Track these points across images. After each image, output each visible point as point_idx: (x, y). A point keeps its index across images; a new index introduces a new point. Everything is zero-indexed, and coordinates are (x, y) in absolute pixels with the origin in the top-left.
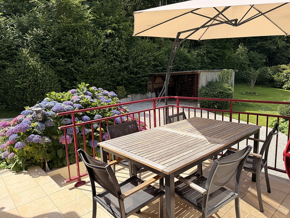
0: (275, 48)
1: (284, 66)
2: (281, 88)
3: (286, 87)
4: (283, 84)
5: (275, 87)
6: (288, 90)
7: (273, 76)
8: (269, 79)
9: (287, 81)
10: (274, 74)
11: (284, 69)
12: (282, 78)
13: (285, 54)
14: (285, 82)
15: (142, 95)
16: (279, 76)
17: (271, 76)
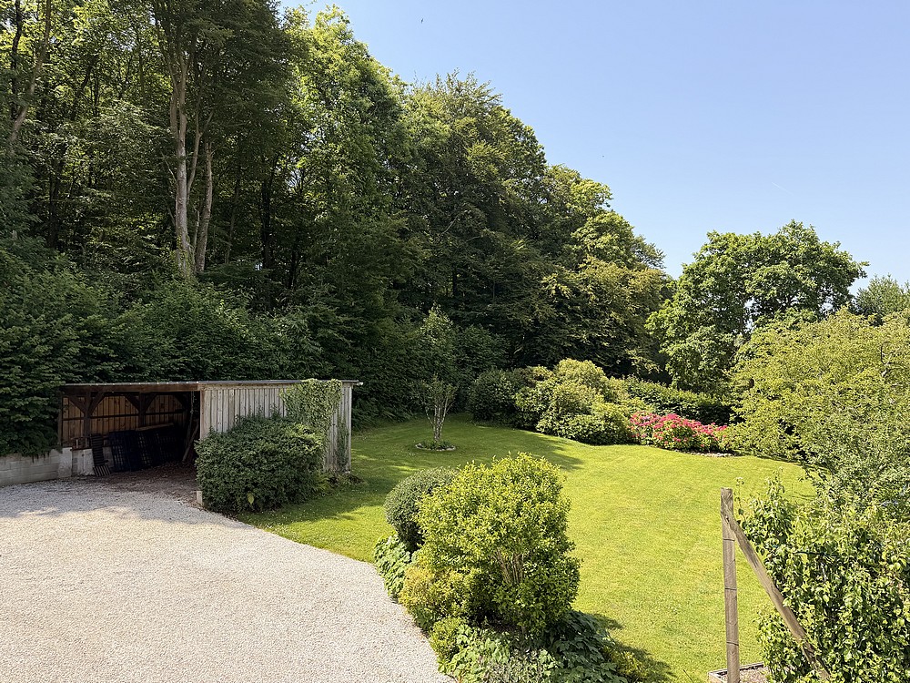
0: (529, 323)
1: (540, 370)
2: (533, 429)
3: (542, 427)
4: (537, 417)
5: (519, 427)
6: (549, 434)
7: (513, 397)
8: (503, 404)
9: (545, 410)
10: (517, 389)
11: (541, 378)
12: (534, 402)
13: (554, 337)
14: (541, 411)
15: (29, 460)
16: (527, 396)
17: (507, 394)
